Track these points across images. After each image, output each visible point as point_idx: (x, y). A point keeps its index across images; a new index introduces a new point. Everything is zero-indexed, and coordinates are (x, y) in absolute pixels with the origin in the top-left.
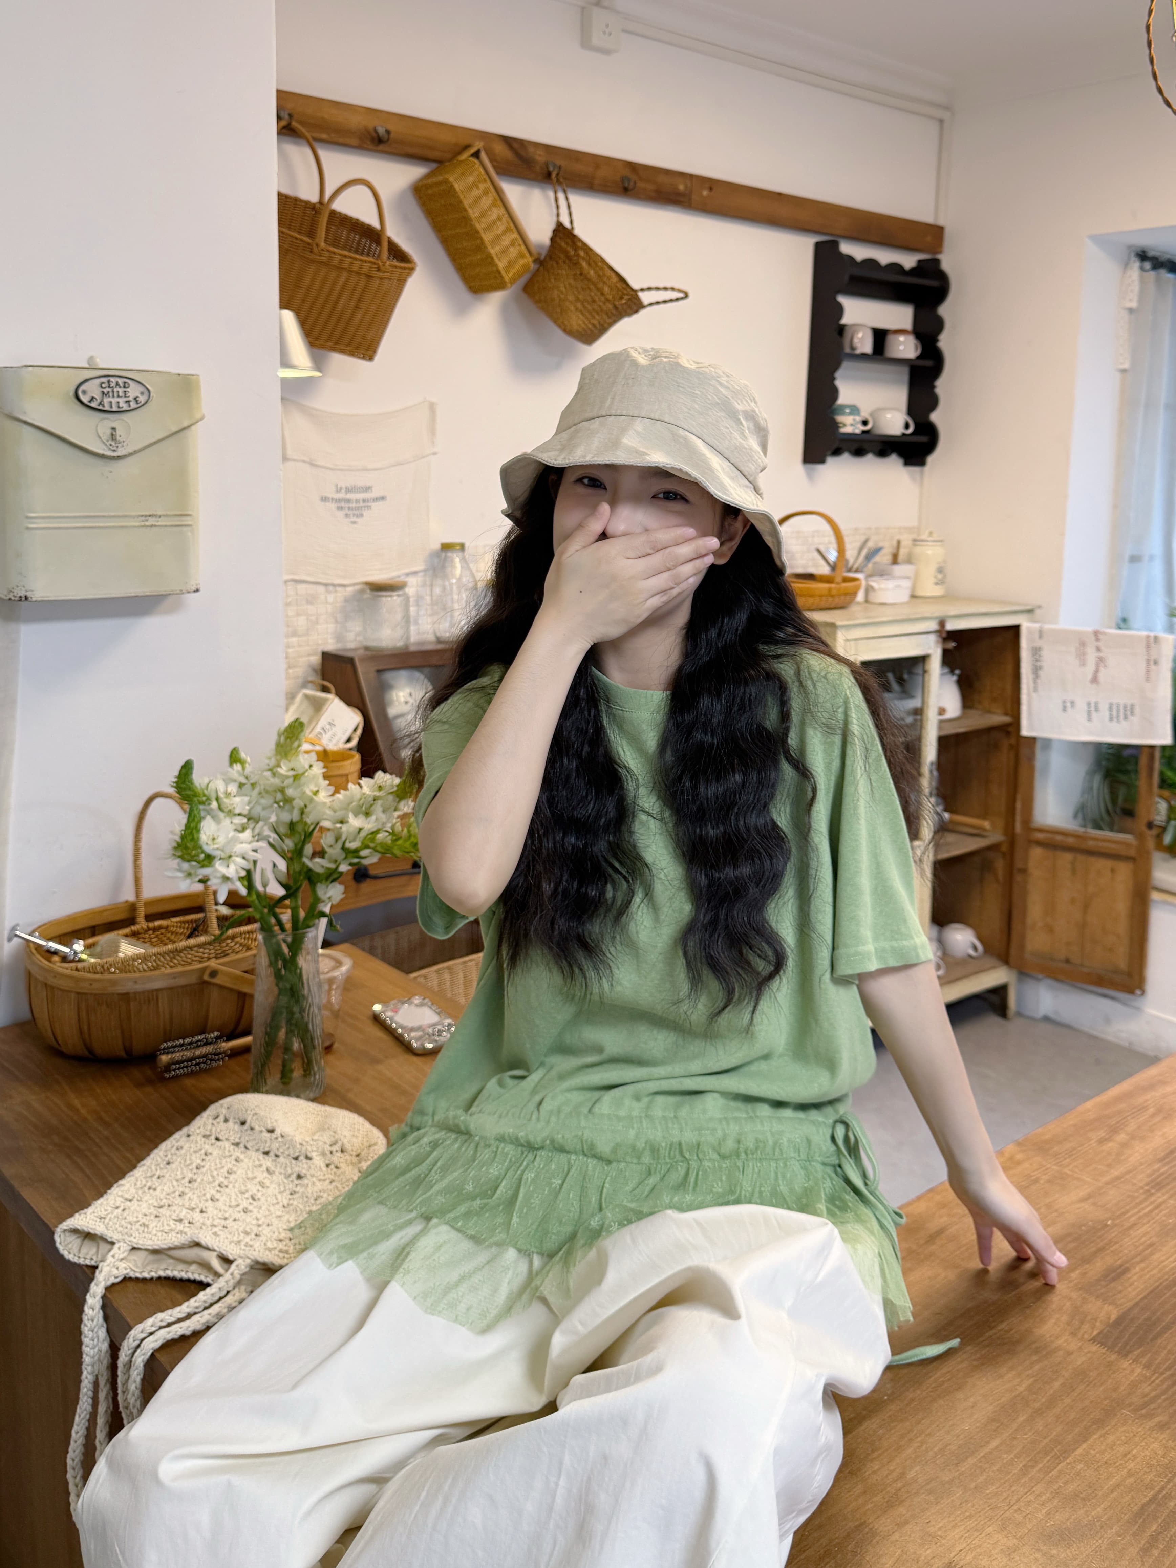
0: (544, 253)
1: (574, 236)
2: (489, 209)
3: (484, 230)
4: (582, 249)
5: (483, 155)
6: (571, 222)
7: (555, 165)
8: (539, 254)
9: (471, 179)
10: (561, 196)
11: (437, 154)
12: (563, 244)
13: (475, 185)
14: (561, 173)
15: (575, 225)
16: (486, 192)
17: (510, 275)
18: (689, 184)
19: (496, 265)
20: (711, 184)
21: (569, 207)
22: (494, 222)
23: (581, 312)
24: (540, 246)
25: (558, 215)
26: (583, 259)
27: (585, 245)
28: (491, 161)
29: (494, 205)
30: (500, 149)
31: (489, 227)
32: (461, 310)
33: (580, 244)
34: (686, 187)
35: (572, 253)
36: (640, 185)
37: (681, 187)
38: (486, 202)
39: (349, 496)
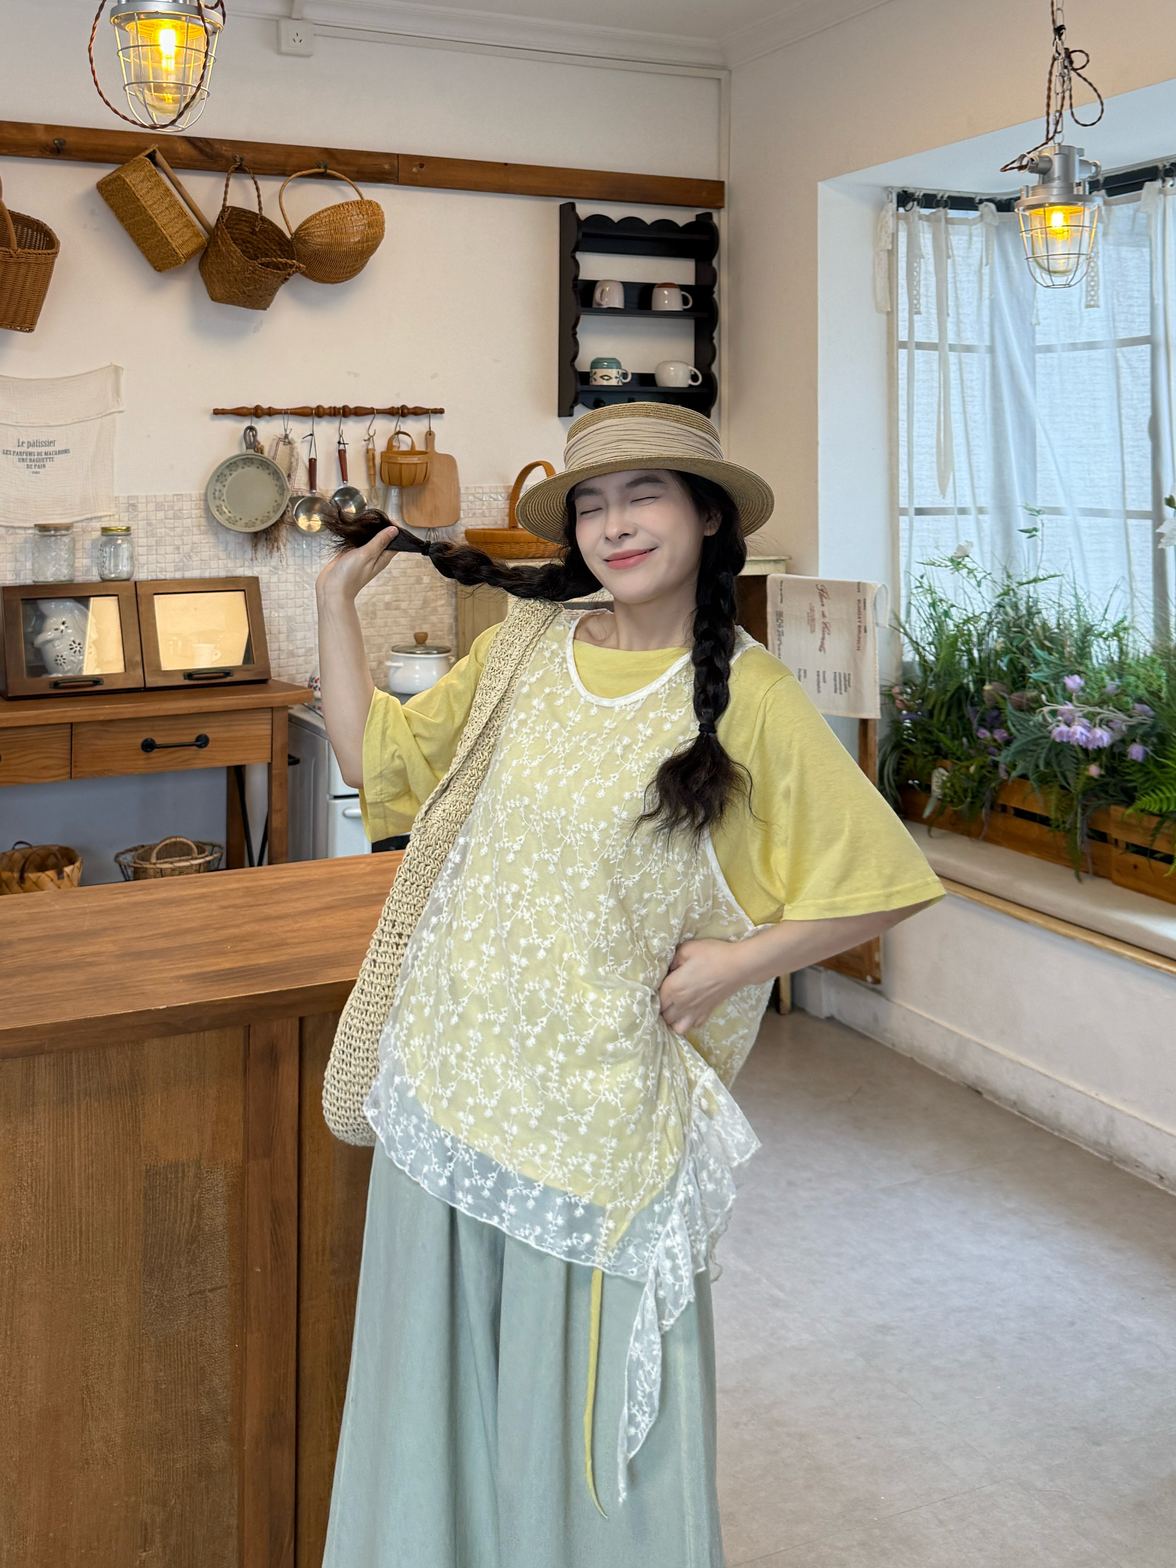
2: (161, 198)
3: (157, 216)
5: (158, 155)
13: (146, 179)
14: (246, 164)
16: (157, 185)
18: (394, 163)
19: (171, 245)
20: (421, 161)
21: (258, 192)
22: (166, 208)
28: (168, 159)
29: (165, 195)
30: (183, 148)
31: (162, 213)
34: (392, 166)
36: (339, 167)
37: (387, 167)
38: (157, 193)
39: (31, 449)
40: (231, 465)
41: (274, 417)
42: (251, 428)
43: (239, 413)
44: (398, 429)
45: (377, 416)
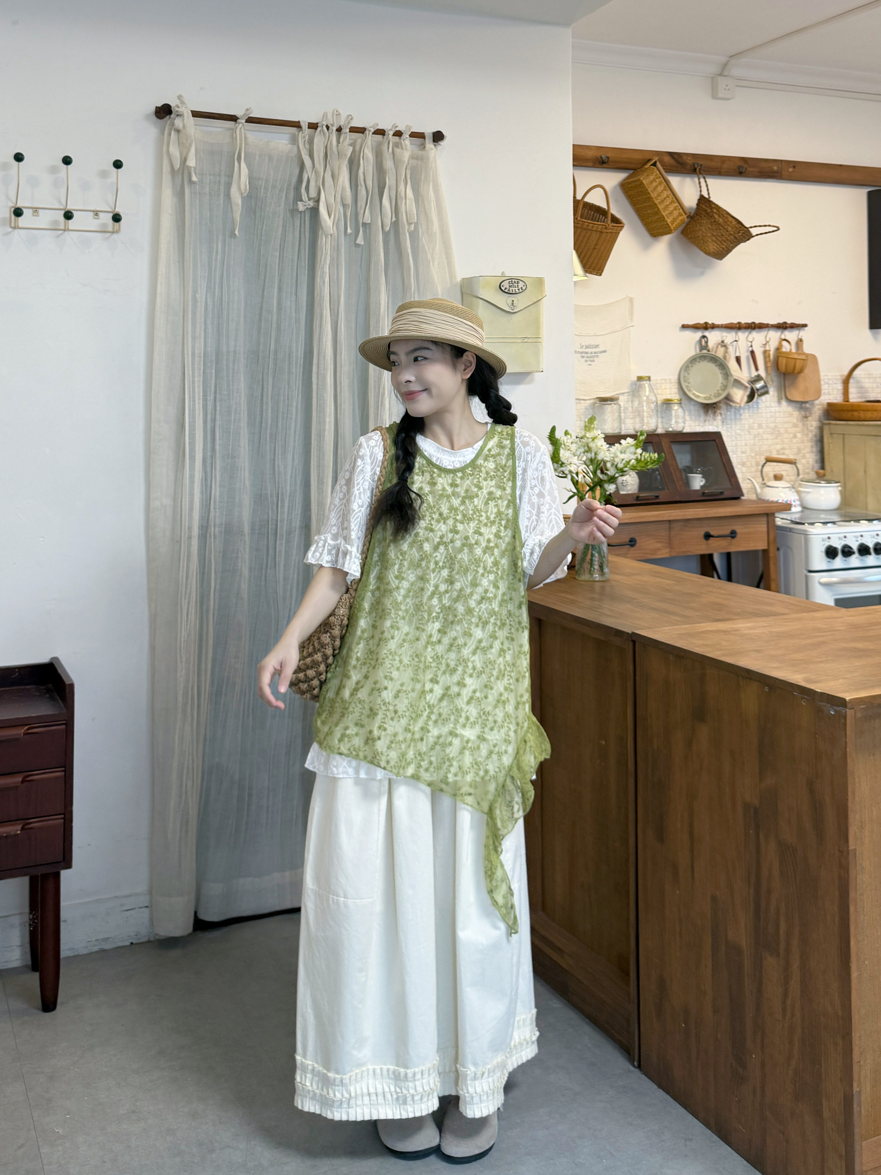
0: (693, 212)
1: (711, 201)
2: (662, 192)
3: (659, 203)
4: (714, 208)
5: (658, 164)
6: (709, 194)
7: (698, 164)
8: (690, 213)
9: (652, 178)
10: (702, 180)
11: (633, 166)
12: (704, 207)
13: (654, 180)
14: (702, 168)
15: (711, 195)
16: (660, 183)
17: (674, 225)
18: (780, 166)
19: (666, 221)
20: (794, 164)
21: (707, 186)
22: (665, 198)
23: (715, 242)
24: (691, 208)
25: (701, 191)
26: (716, 213)
27: (717, 205)
28: (662, 166)
29: (664, 190)
30: (667, 159)
31: (662, 201)
32: (646, 247)
33: (713, 206)
34: (778, 167)
35: (709, 211)
36: (750, 169)
37: (775, 168)
38: (660, 188)
39: (587, 350)
40: (693, 360)
41: (715, 329)
42: (704, 337)
43: (696, 327)
44: (783, 337)
45: (771, 329)
